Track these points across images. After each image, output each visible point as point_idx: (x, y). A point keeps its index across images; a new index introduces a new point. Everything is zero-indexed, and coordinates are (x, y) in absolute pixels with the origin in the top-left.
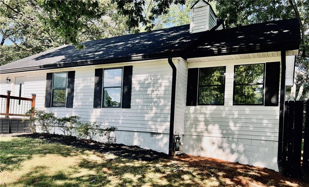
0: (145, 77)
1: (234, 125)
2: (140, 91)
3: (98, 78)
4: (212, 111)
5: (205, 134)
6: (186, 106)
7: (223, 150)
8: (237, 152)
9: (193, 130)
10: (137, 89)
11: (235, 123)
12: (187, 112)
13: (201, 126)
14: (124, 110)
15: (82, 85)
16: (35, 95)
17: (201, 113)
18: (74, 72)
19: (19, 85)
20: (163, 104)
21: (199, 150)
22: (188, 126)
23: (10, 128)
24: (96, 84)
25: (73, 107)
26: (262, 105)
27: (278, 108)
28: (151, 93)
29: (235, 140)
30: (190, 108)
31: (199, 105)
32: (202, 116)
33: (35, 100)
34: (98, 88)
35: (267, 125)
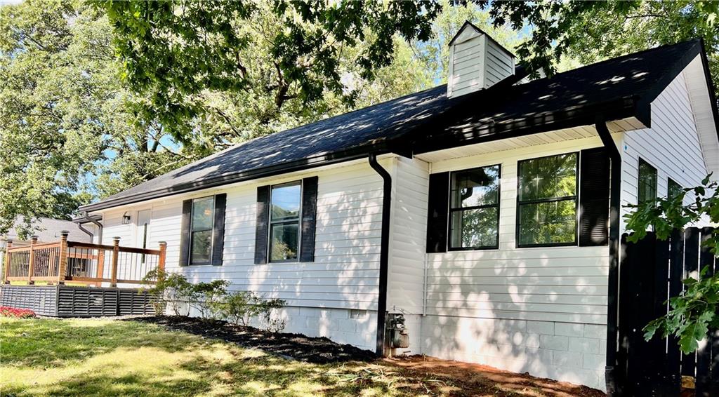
0: (338, 198)
1: (518, 291)
2: (329, 226)
3: (262, 204)
4: (475, 263)
5: (463, 313)
6: (427, 254)
7: (498, 348)
8: (526, 352)
9: (440, 304)
10: (325, 222)
11: (521, 287)
12: (428, 266)
13: (455, 297)
14: (304, 265)
15: (236, 220)
16: (166, 244)
17: (455, 269)
18: (224, 196)
19: (144, 226)
20: (369, 251)
21: (452, 349)
22: (430, 296)
23: (118, 306)
24: (258, 217)
25: (223, 265)
26: (575, 244)
27: (605, 250)
28: (349, 229)
29: (522, 324)
30: (433, 259)
31: (451, 249)
32: (458, 274)
33: (165, 253)
34: (262, 224)
35: (584, 291)
